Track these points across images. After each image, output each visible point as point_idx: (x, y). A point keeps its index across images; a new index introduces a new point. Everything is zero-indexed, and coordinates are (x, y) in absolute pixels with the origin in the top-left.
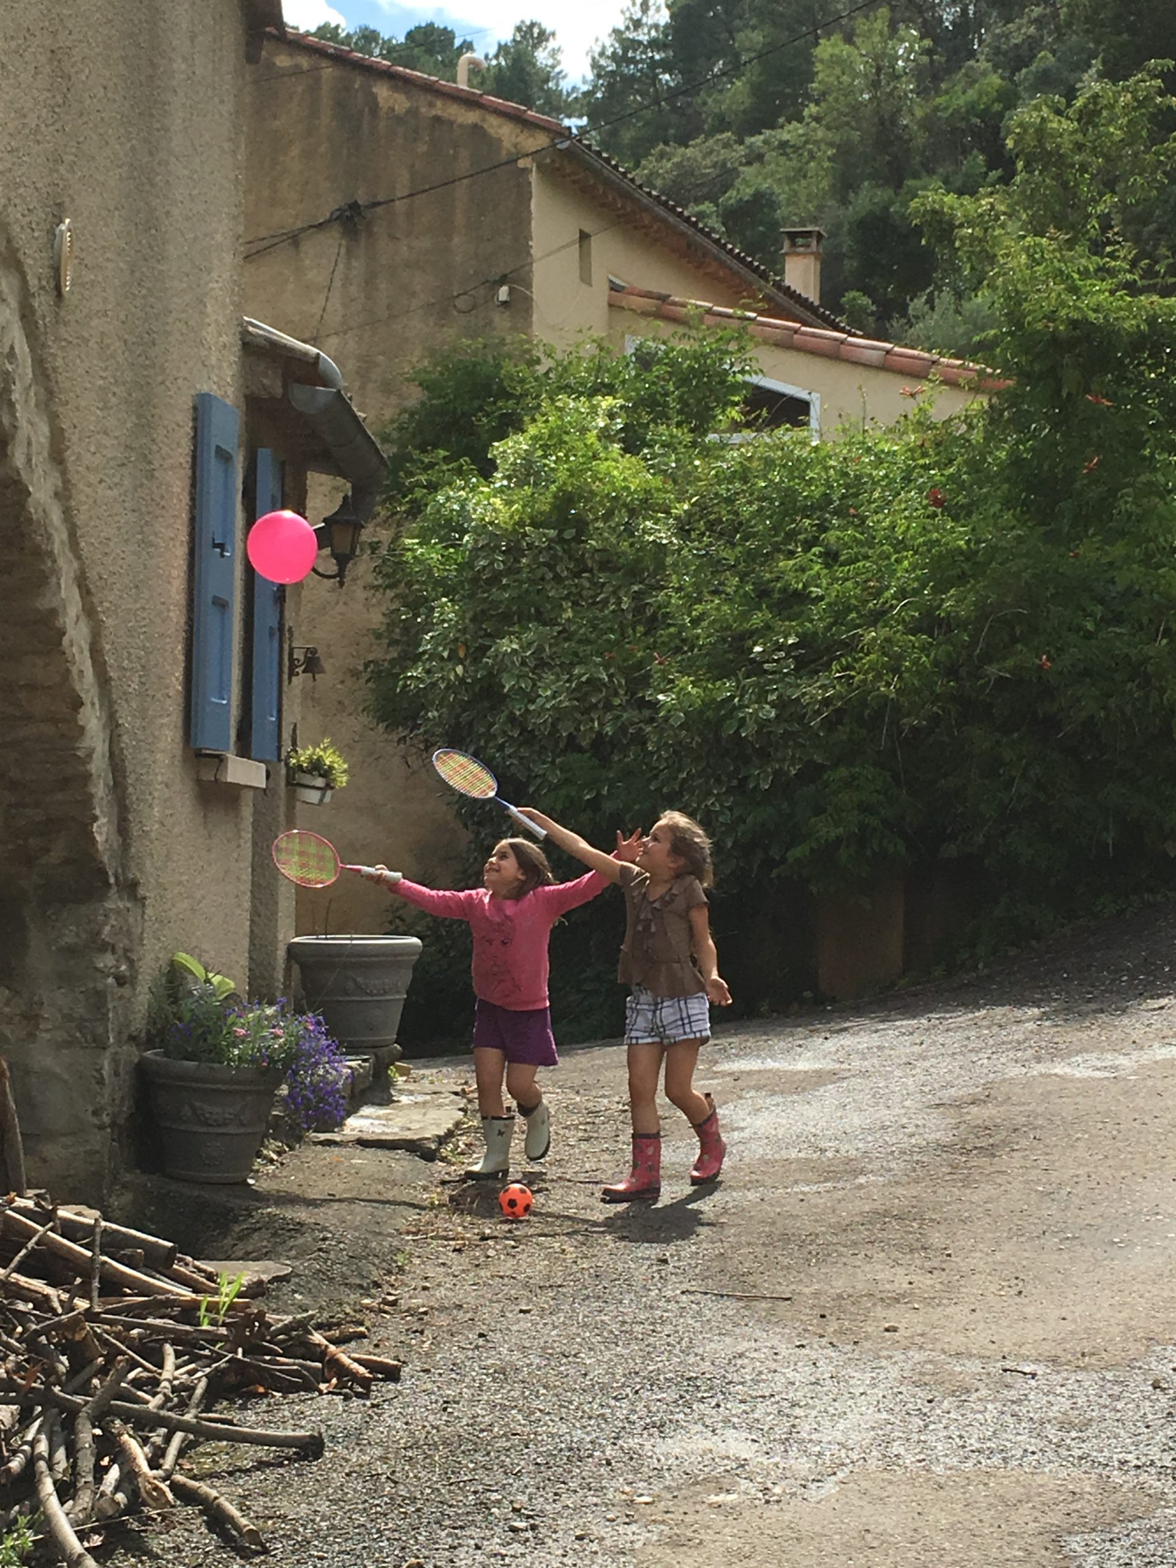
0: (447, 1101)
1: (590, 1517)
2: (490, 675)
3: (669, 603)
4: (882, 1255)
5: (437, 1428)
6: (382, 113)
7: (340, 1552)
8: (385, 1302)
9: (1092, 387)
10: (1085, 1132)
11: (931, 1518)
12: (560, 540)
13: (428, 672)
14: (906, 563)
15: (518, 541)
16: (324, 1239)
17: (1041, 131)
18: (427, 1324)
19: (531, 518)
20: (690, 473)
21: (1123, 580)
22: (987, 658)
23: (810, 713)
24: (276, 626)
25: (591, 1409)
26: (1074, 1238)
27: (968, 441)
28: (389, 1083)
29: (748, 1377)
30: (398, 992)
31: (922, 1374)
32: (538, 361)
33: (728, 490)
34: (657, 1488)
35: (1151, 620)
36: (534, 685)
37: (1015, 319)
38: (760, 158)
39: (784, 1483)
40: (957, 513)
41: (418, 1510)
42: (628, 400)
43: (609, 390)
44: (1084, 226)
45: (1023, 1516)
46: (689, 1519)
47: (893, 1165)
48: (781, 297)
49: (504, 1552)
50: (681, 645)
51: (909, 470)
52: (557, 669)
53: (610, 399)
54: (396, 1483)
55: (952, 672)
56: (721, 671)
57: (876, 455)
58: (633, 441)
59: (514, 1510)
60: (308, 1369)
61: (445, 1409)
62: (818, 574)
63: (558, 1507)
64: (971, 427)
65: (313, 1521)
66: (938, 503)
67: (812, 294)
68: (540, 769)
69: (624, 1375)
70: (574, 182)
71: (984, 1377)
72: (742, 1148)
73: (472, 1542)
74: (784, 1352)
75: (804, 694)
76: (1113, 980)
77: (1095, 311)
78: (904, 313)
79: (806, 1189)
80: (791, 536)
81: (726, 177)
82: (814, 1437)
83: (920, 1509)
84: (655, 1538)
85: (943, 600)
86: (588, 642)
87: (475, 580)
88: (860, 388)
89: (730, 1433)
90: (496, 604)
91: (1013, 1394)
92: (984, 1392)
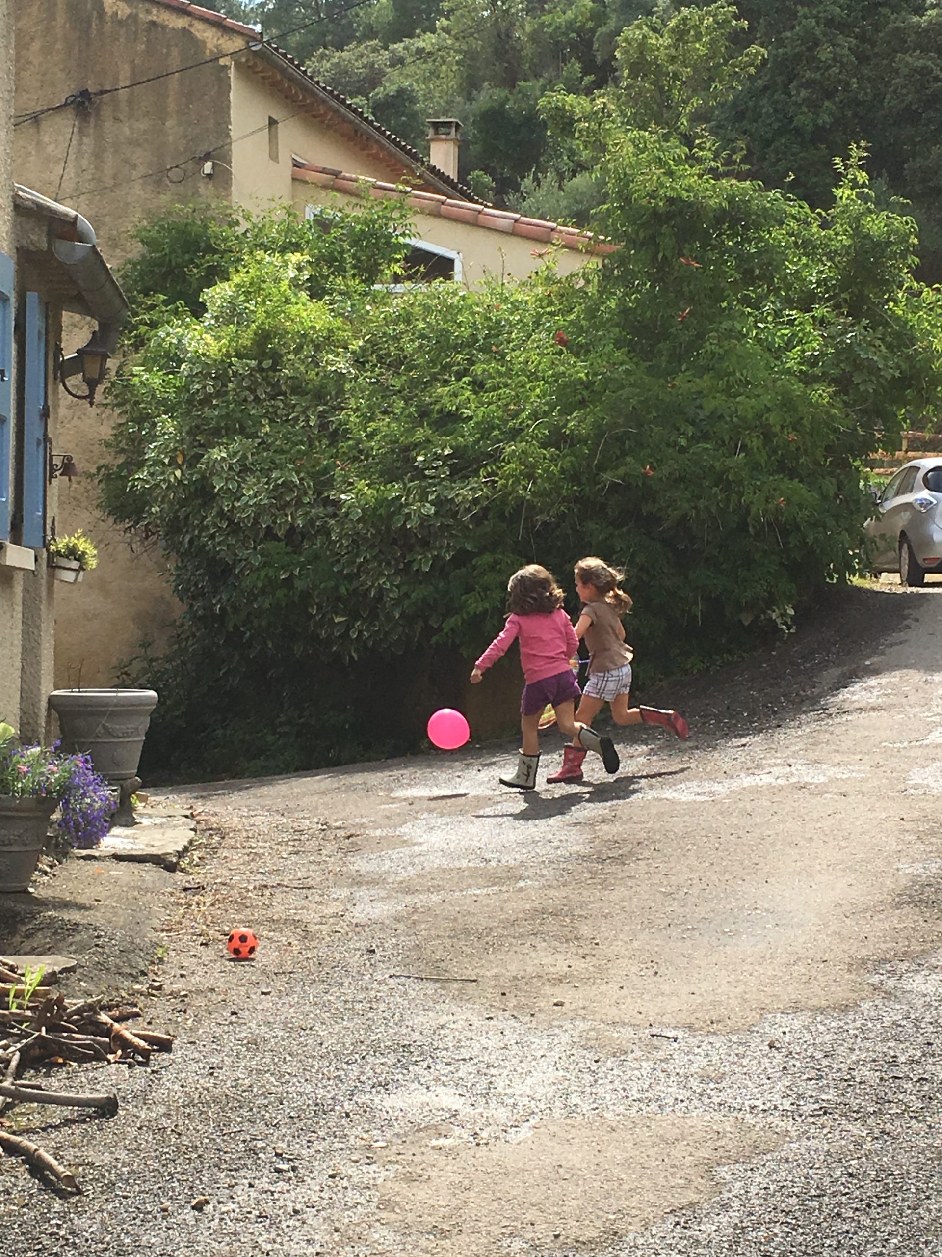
0: (180, 823)
1: (338, 1159)
2: (204, 478)
3: (348, 421)
4: (544, 944)
5: (207, 1089)
6: (108, 19)
7: (140, 1192)
8: (151, 987)
9: (685, 251)
10: (694, 844)
11: (608, 1155)
12: (261, 369)
13: (152, 475)
14: (538, 390)
15: (225, 370)
16: (98, 937)
17: (643, 45)
18: (189, 1004)
19: (236, 351)
20: (362, 317)
21: (710, 405)
22: (601, 468)
23: (462, 509)
24: (41, 438)
25: (329, 1071)
26: (694, 929)
27: (586, 293)
28: (131, 809)
29: (451, 1045)
30: (139, 735)
31: (588, 1039)
32: (237, 223)
33: (394, 330)
34: (389, 1134)
35: (731, 438)
36: (239, 486)
37: (625, 198)
38: (401, 61)
39: (489, 1129)
40: (580, 351)
41: (200, 1156)
42: (312, 257)
43: (296, 247)
44: (676, 123)
45: (679, 1152)
46: (417, 1159)
47: (545, 872)
48: (428, 175)
49: (273, 1189)
50: (358, 455)
51: (539, 316)
52: (258, 473)
53: (298, 255)
54: (179, 1134)
55: (574, 477)
56: (390, 476)
57: (512, 303)
58: (316, 290)
59: (277, 1155)
60: (99, 1043)
61: (212, 1074)
62: (468, 399)
63: (312, 1151)
64: (588, 282)
65: (115, 1167)
66: (562, 342)
67: (451, 172)
68: (242, 554)
69: (352, 1044)
70: (263, 78)
71: (637, 1041)
72: (422, 859)
73: (246, 1182)
74: (476, 1024)
75: (457, 495)
76: (704, 724)
77: (687, 191)
78: (517, 189)
79: (478, 892)
80: (446, 368)
81: (374, 78)
82: (507, 1091)
83: (599, 1148)
84: (392, 1175)
85: (568, 421)
86: (283, 452)
87: (190, 401)
88: (500, 249)
89: (440, 1089)
90: (206, 421)
91: (661, 1054)
92: (638, 1053)
